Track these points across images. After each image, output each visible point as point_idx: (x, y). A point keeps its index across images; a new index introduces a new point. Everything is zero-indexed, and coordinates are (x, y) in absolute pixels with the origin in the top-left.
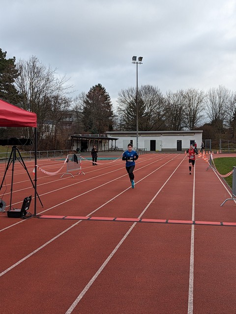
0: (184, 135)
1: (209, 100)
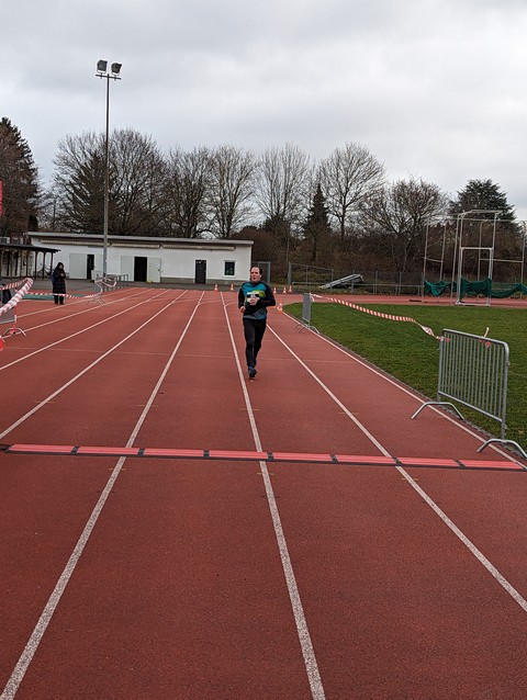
0: (211, 250)
1: (263, 174)
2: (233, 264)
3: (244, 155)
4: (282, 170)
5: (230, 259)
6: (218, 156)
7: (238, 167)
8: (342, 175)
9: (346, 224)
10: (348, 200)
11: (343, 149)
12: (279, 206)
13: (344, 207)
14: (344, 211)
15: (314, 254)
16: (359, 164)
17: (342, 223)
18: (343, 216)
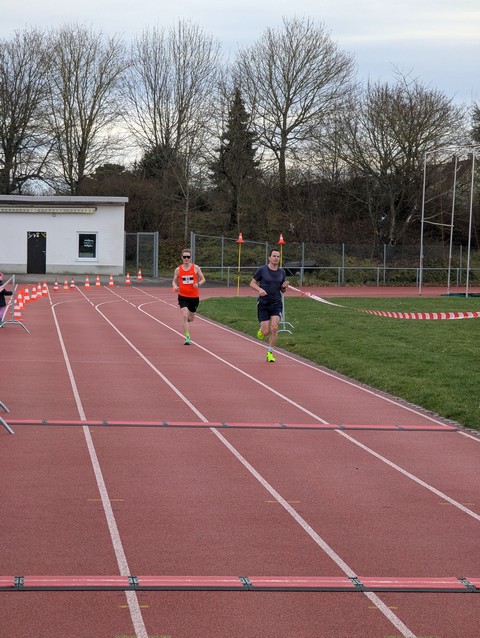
0: (54, 214)
1: (139, 77)
2: (93, 237)
3: (104, 46)
4: (173, 69)
5: (88, 230)
6: (58, 48)
7: (94, 67)
8: (280, 77)
9: (289, 163)
10: (290, 121)
11: (280, 32)
12: (168, 132)
13: (284, 133)
14: (285, 140)
15: (234, 216)
16: (309, 58)
17: (282, 161)
18: (283, 149)
